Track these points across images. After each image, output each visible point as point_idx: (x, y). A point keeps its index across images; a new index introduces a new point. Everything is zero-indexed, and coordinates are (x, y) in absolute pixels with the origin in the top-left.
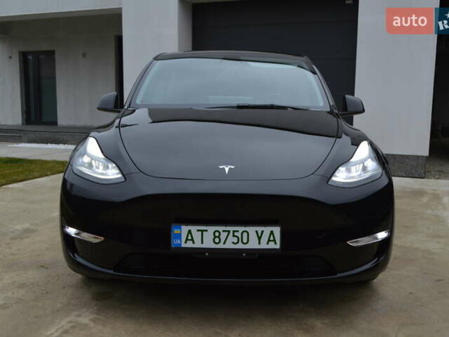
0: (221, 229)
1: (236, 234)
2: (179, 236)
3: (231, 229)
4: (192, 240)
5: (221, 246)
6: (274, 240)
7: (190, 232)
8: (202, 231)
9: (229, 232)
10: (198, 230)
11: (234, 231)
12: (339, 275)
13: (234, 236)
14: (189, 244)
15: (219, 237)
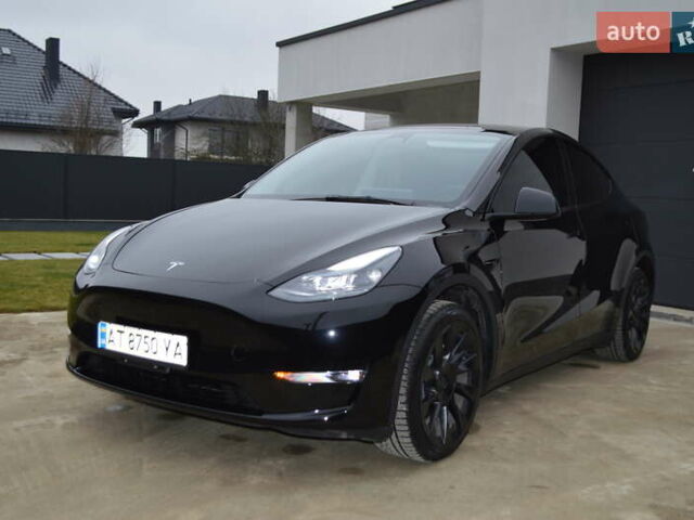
0: (135, 331)
1: (147, 340)
2: (103, 335)
3: (144, 332)
8: (121, 332)
11: (146, 337)
12: (265, 417)
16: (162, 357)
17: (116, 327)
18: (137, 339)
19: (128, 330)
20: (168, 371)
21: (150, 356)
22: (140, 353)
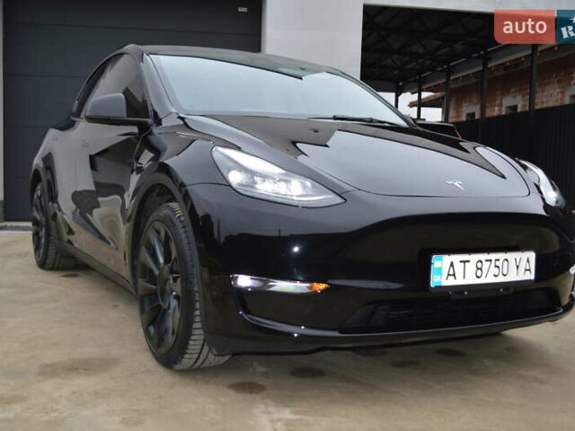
1: (497, 263)
3: (493, 256)
4: (454, 275)
5: (483, 281)
6: (529, 270)
7: (452, 265)
8: (464, 262)
9: (491, 261)
10: (461, 262)
13: (496, 266)
14: (451, 282)
15: (481, 269)
16: (513, 277)
17: (456, 258)
18: (486, 265)
19: (474, 258)
20: (512, 290)
21: (501, 279)
22: (489, 279)
